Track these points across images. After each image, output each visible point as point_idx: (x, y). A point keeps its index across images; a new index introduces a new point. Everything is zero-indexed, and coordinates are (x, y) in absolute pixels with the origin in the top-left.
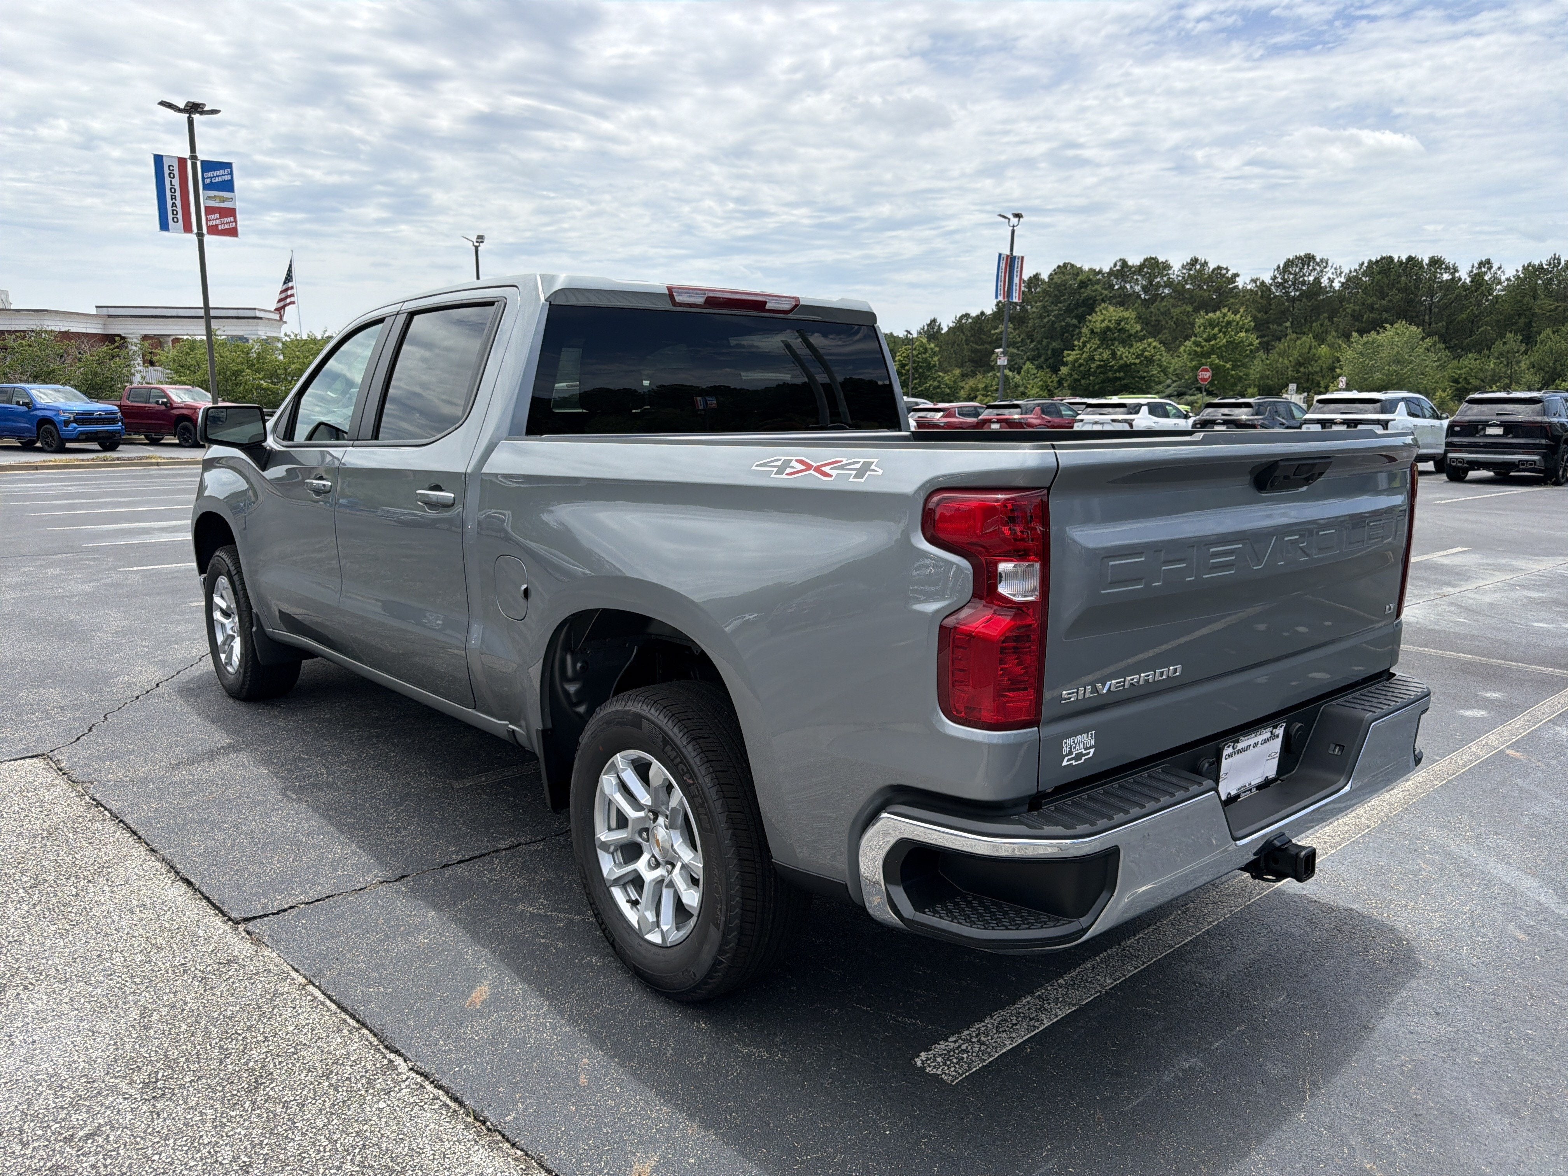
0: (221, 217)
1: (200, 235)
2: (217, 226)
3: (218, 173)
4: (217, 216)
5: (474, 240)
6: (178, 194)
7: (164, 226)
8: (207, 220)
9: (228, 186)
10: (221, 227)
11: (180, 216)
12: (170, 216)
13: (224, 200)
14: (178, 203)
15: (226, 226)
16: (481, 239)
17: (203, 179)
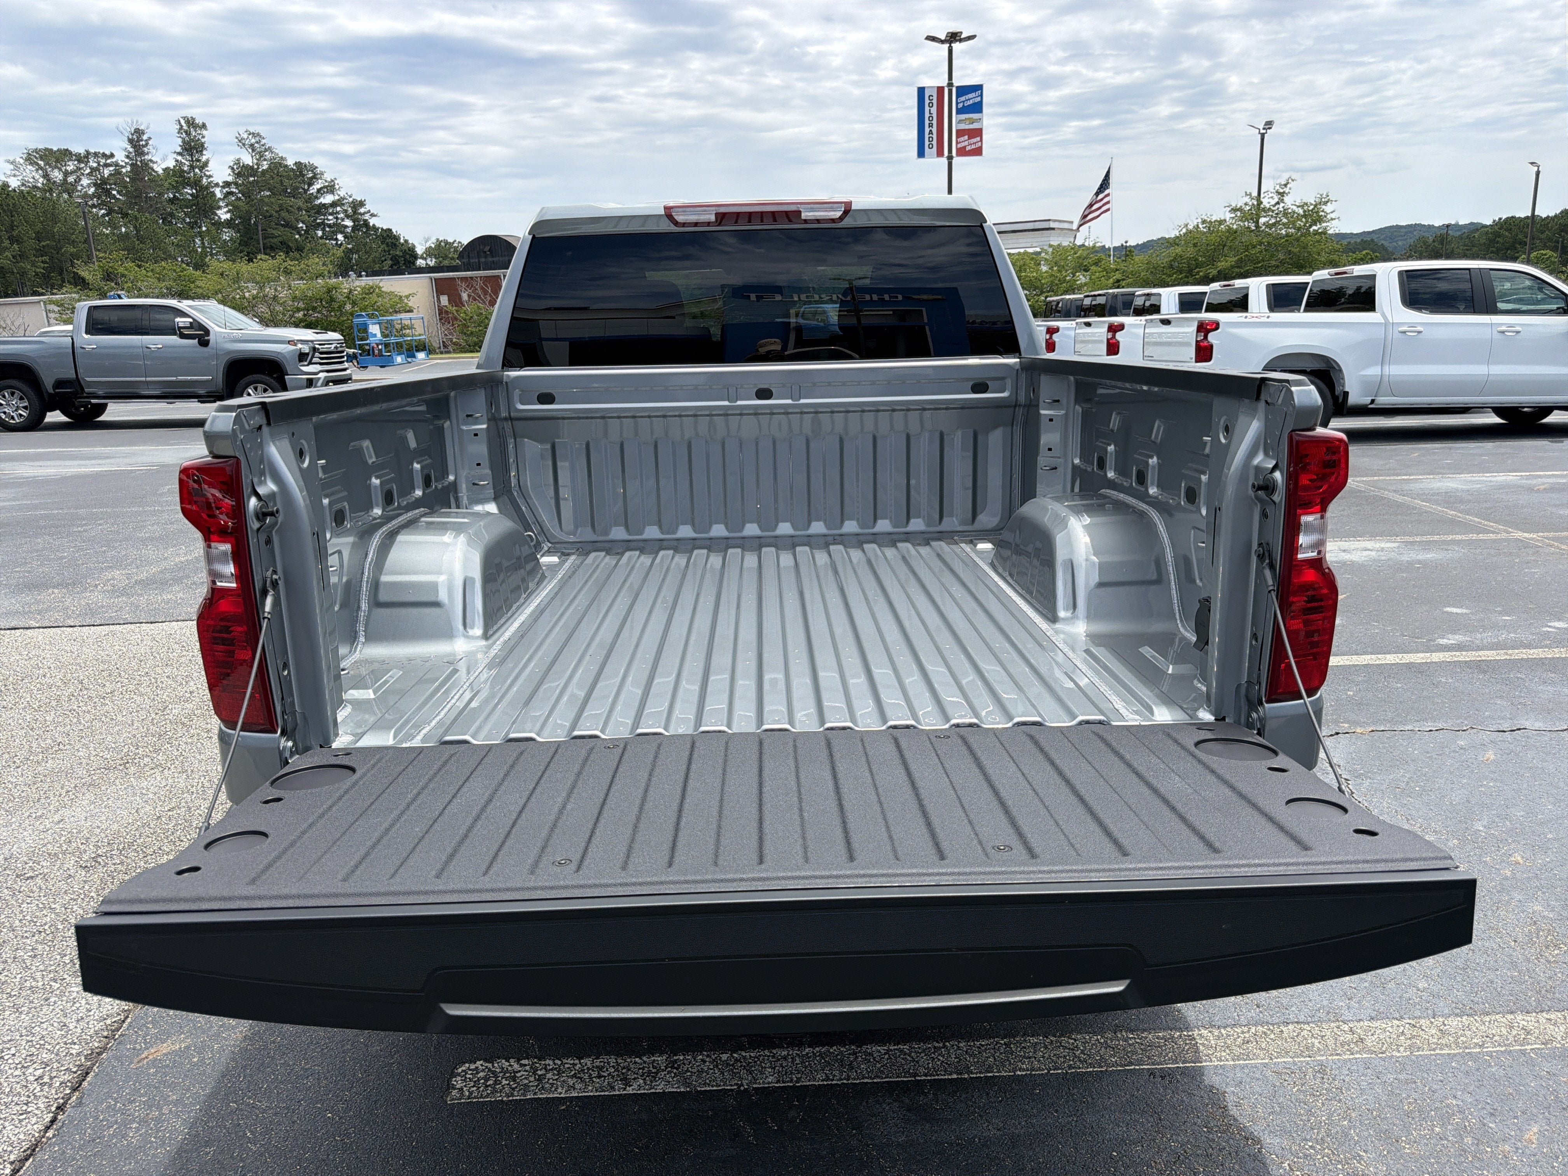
0: (969, 139)
1: (950, 158)
2: (965, 147)
3: (970, 96)
4: (966, 137)
5: (1261, 127)
6: (935, 122)
7: (921, 154)
8: (957, 143)
9: (978, 108)
10: (968, 148)
11: (935, 143)
12: (927, 143)
13: (972, 121)
14: (934, 130)
15: (973, 147)
16: (1269, 124)
17: (957, 103)
